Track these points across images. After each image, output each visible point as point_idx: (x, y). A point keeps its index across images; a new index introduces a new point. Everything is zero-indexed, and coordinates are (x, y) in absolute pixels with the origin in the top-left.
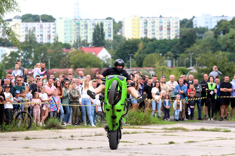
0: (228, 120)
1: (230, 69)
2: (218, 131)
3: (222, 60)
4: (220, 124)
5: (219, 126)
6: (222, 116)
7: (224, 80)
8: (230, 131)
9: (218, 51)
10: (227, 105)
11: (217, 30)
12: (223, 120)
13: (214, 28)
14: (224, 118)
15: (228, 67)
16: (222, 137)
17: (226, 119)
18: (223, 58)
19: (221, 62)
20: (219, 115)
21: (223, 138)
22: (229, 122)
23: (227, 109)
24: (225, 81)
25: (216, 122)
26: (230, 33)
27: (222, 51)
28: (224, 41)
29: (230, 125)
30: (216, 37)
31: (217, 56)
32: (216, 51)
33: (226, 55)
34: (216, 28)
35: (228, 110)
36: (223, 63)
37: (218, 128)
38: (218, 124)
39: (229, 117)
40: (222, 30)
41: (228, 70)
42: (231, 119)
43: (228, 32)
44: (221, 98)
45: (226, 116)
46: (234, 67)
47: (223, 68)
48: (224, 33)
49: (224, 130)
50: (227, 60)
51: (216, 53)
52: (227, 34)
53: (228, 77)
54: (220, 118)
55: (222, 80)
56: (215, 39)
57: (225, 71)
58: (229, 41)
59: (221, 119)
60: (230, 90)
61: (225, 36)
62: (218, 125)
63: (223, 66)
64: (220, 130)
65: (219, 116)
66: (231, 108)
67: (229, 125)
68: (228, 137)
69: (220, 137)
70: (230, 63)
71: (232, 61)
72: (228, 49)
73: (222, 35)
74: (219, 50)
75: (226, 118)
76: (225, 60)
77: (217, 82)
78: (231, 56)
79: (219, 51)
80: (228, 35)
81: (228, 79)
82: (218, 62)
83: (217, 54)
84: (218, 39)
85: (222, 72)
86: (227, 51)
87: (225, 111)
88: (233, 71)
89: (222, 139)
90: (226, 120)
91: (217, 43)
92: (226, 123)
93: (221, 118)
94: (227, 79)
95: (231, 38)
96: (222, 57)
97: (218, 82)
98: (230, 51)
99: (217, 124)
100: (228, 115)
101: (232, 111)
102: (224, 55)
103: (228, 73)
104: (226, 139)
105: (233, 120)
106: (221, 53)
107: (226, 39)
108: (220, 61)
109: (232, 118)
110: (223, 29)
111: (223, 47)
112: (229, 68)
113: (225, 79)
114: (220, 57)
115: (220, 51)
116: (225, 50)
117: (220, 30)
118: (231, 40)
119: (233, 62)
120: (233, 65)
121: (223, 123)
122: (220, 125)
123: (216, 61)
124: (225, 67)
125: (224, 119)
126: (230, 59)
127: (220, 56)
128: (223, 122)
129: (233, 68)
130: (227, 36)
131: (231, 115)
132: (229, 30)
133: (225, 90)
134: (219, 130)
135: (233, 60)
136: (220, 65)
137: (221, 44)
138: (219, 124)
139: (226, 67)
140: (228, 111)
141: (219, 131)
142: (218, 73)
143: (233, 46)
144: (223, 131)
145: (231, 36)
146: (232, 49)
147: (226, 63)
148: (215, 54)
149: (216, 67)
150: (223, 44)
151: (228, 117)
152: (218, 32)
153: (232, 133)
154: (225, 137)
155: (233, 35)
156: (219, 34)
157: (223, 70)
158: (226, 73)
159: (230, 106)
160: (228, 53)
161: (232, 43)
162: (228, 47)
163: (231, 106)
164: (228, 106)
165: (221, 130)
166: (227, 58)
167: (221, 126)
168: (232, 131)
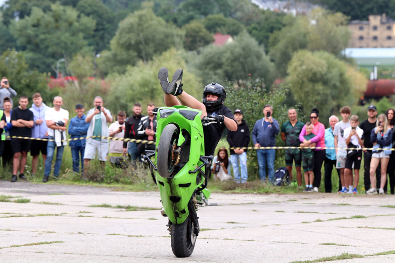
0: (25, 179)
1: (32, 84)
2: (5, 201)
3: (16, 66)
4: (11, 187)
5: (8, 192)
6: (15, 173)
7: (19, 105)
8: (28, 201)
9: (9, 49)
10: (24, 152)
11: (8, 9)
12: (16, 180)
13: (3, 6)
14: (18, 176)
15: (28, 81)
16: (13, 212)
17: (23, 178)
18: (19, 64)
19: (15, 71)
20: (9, 171)
21: (14, 215)
22: (28, 184)
23: (24, 160)
24: (20, 107)
25: (3, 183)
26: (32, 16)
27: (17, 49)
28: (20, 31)
29: (29, 190)
30: (6, 23)
31: (7, 59)
32: (6, 49)
33: (24, 58)
34: (7, 6)
35: (26, 160)
36: (19, 73)
37: (6, 194)
38: (7, 187)
39: (28, 174)
40: (18, 10)
41: (28, 86)
42: (31, 179)
43: (29, 14)
44: (14, 138)
45: (22, 172)
46: (39, 81)
47: (19, 82)
48: (22, 16)
49: (16, 199)
50: (26, 66)
51: (5, 53)
52: (27, 18)
53: (26, 100)
54: (11, 176)
55: (16, 105)
56: (4, 27)
57: (22, 89)
58: (31, 31)
59: (14, 179)
60: (31, 123)
61: (23, 21)
62: (7, 189)
63: (18, 77)
64: (9, 199)
65: (10, 173)
66: (32, 157)
67: (26, 190)
68: (25, 212)
69: (10, 212)
70: (32, 73)
71: (35, 68)
72: (28, 46)
73: (17, 19)
74: (11, 47)
75: (21, 176)
76: (22, 68)
77: (7, 108)
78: (33, 60)
79: (11, 50)
80: (29, 20)
81: (27, 103)
82: (9, 71)
83: (7, 56)
84: (10, 26)
85: (16, 90)
86: (27, 51)
87: (20, 164)
88: (38, 88)
89: (12, 215)
90: (21, 180)
91: (9, 34)
92: (21, 187)
93: (14, 176)
94: (24, 103)
95: (34, 26)
96: (16, 60)
97: (9, 108)
98: (32, 50)
99: (4, 187)
100: (25, 170)
101: (33, 162)
102: (20, 57)
103: (27, 92)
104: (20, 216)
105: (34, 180)
106: (14, 53)
107: (25, 28)
108: (13, 67)
109: (33, 176)
110: (20, 8)
111: (19, 43)
112: (30, 82)
113: (21, 103)
114: (13, 62)
115: (14, 50)
116: (24, 48)
117: (14, 9)
118: (35, 29)
119: (37, 72)
120: (37, 76)
121: (15, 186)
122: (10, 189)
123: (5, 69)
124: (23, 82)
125: (18, 178)
126: (33, 66)
127: (14, 59)
128: (16, 183)
129: (37, 82)
130: (27, 21)
131: (32, 171)
132: (30, 10)
133: (21, 123)
134: (7, 199)
135: (38, 67)
136: (14, 76)
137: (16, 36)
138: (9, 187)
139: (25, 81)
140: (26, 163)
141: (8, 201)
142: (10, 92)
143: (37, 40)
144: (15, 202)
145: (35, 22)
146: (37, 46)
147: (25, 73)
148: (3, 56)
149: (6, 80)
150: (20, 36)
151: (25, 175)
152: (10, 13)
153: (32, 204)
154: (20, 212)
155: (38, 20)
156: (12, 17)
157: (18, 87)
158: (23, 92)
159: (29, 154)
160: (28, 55)
161: (37, 36)
162: (29, 42)
163: (31, 155)
164: (26, 154)
165: (12, 200)
166: (26, 63)
167: (12, 191)
168: (31, 201)
